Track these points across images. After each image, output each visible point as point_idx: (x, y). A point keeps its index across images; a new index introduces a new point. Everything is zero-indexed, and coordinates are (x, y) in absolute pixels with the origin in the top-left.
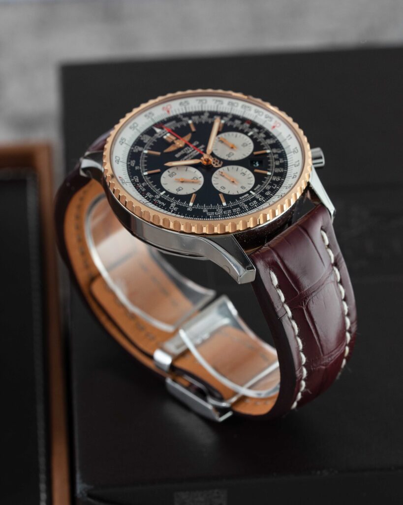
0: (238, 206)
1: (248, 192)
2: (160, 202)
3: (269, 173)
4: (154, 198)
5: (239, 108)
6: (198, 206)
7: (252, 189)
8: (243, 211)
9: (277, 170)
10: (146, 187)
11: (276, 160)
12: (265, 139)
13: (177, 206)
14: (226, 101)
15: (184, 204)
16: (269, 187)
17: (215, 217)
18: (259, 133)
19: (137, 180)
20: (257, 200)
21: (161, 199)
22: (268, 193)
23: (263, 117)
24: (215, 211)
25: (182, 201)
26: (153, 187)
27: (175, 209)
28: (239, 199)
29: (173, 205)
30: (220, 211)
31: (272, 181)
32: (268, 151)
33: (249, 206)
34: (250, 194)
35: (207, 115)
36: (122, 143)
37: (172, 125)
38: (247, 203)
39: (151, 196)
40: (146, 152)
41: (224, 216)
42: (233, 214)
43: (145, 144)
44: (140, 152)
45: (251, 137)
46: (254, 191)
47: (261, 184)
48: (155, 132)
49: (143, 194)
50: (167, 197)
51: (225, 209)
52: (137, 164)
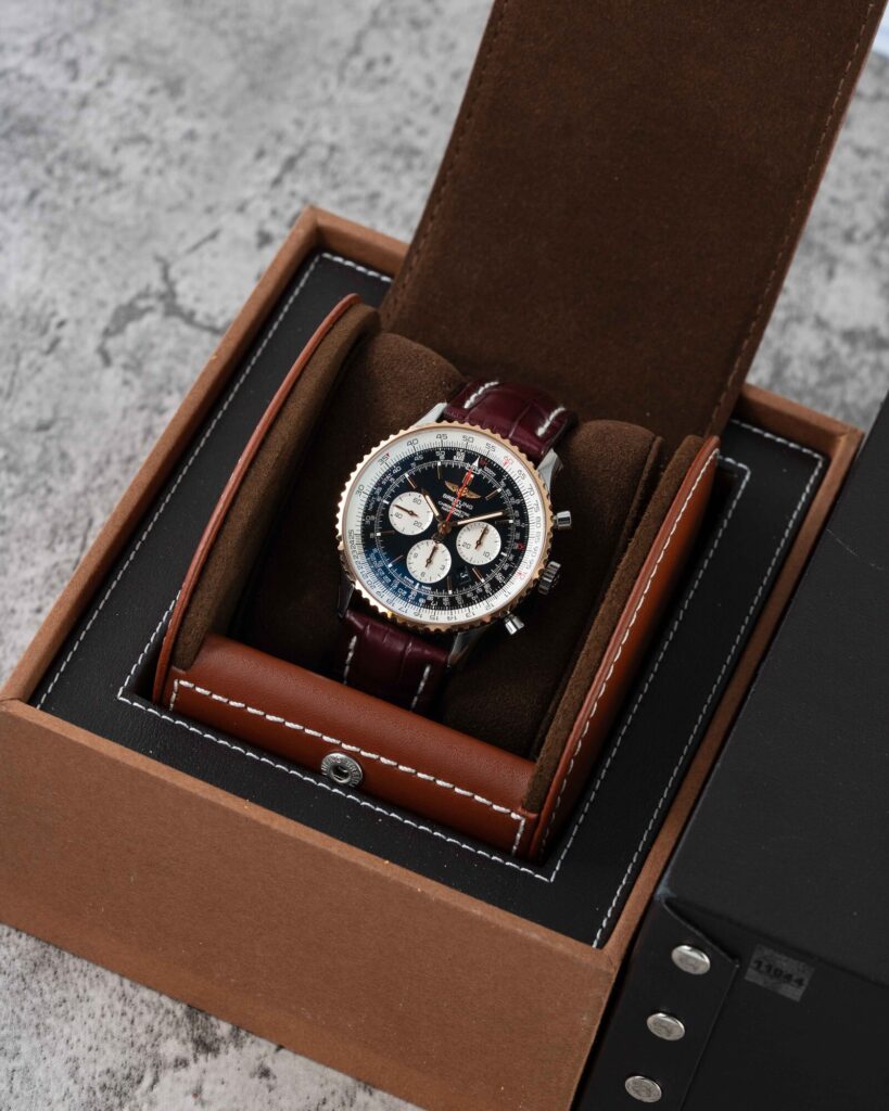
0: (392, 578)
1: (416, 582)
2: (371, 505)
3: (450, 592)
4: (375, 496)
5: (536, 530)
6: (378, 542)
7: (421, 584)
8: (388, 585)
9: (459, 599)
10: (389, 483)
11: (474, 593)
12: (502, 571)
13: (372, 522)
14: (540, 514)
15: (377, 527)
16: (430, 598)
17: (371, 563)
18: (508, 562)
19: (395, 471)
20: (409, 594)
21: (377, 504)
22: (422, 601)
23: (530, 558)
24: (378, 559)
25: (381, 524)
26: (391, 489)
27: (368, 522)
28: (403, 576)
29: (373, 518)
30: (379, 565)
31: (441, 599)
32: (483, 580)
33: (396, 590)
34: (415, 584)
35: (518, 501)
36: (439, 437)
37: (489, 473)
38: (401, 586)
39: (378, 492)
40: (439, 464)
41: (375, 570)
42: (381, 578)
43: (452, 459)
44: (438, 459)
45: (499, 556)
46: (420, 586)
47: (433, 590)
48: (472, 462)
49: (379, 484)
50: (381, 508)
51: (384, 568)
52: (418, 463)
